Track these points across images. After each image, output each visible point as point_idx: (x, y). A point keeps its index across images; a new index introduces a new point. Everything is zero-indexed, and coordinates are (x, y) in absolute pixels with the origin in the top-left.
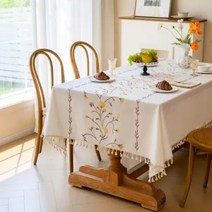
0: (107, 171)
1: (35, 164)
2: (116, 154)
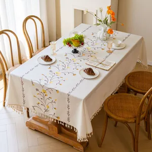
0: (50, 125)
1: (4, 106)
2: (55, 121)
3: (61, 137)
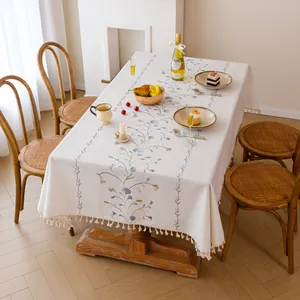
1: (17, 223)
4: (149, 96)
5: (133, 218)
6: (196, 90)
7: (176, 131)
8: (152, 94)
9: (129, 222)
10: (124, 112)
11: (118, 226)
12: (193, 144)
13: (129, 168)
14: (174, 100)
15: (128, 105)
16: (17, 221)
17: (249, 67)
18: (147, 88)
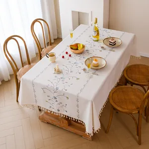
0: (61, 119)
3: (70, 129)
4: (77, 49)
5: (59, 110)
6: (102, 47)
7: (84, 70)
8: (79, 49)
9: (57, 112)
10: (63, 57)
11: (52, 113)
12: (91, 77)
13: (55, 88)
14: (90, 52)
15: (67, 53)
16: (17, 101)
17: (135, 36)
18: (77, 45)
